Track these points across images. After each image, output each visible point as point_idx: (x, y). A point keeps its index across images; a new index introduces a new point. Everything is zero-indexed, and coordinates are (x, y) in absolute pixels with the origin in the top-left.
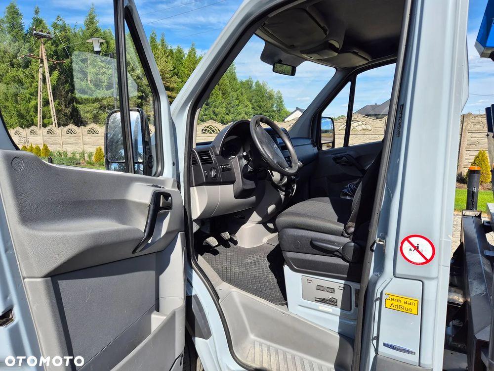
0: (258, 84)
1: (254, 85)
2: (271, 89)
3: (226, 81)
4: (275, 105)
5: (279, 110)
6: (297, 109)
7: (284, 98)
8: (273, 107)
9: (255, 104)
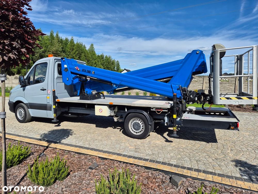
0: (106, 57)
1: (105, 57)
2: (113, 59)
3: (89, 55)
4: (116, 67)
5: (118, 70)
6: (125, 69)
7: (120, 64)
8: (114, 69)
9: (105, 66)
